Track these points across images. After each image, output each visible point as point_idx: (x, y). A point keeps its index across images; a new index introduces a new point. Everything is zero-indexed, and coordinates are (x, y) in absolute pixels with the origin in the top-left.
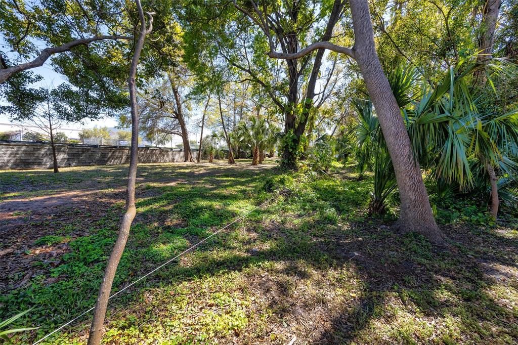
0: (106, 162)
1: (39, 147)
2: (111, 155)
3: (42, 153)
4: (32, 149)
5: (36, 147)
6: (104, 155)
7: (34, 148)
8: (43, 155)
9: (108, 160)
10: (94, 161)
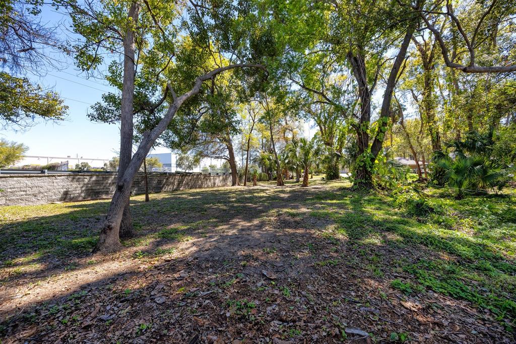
0: (161, 188)
1: (107, 176)
2: (166, 182)
3: (109, 182)
4: (102, 179)
5: (104, 176)
6: (160, 182)
7: (103, 178)
8: (110, 184)
9: (163, 187)
10: (151, 188)
